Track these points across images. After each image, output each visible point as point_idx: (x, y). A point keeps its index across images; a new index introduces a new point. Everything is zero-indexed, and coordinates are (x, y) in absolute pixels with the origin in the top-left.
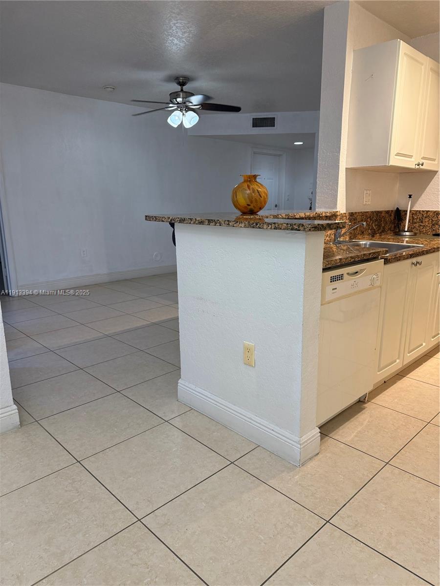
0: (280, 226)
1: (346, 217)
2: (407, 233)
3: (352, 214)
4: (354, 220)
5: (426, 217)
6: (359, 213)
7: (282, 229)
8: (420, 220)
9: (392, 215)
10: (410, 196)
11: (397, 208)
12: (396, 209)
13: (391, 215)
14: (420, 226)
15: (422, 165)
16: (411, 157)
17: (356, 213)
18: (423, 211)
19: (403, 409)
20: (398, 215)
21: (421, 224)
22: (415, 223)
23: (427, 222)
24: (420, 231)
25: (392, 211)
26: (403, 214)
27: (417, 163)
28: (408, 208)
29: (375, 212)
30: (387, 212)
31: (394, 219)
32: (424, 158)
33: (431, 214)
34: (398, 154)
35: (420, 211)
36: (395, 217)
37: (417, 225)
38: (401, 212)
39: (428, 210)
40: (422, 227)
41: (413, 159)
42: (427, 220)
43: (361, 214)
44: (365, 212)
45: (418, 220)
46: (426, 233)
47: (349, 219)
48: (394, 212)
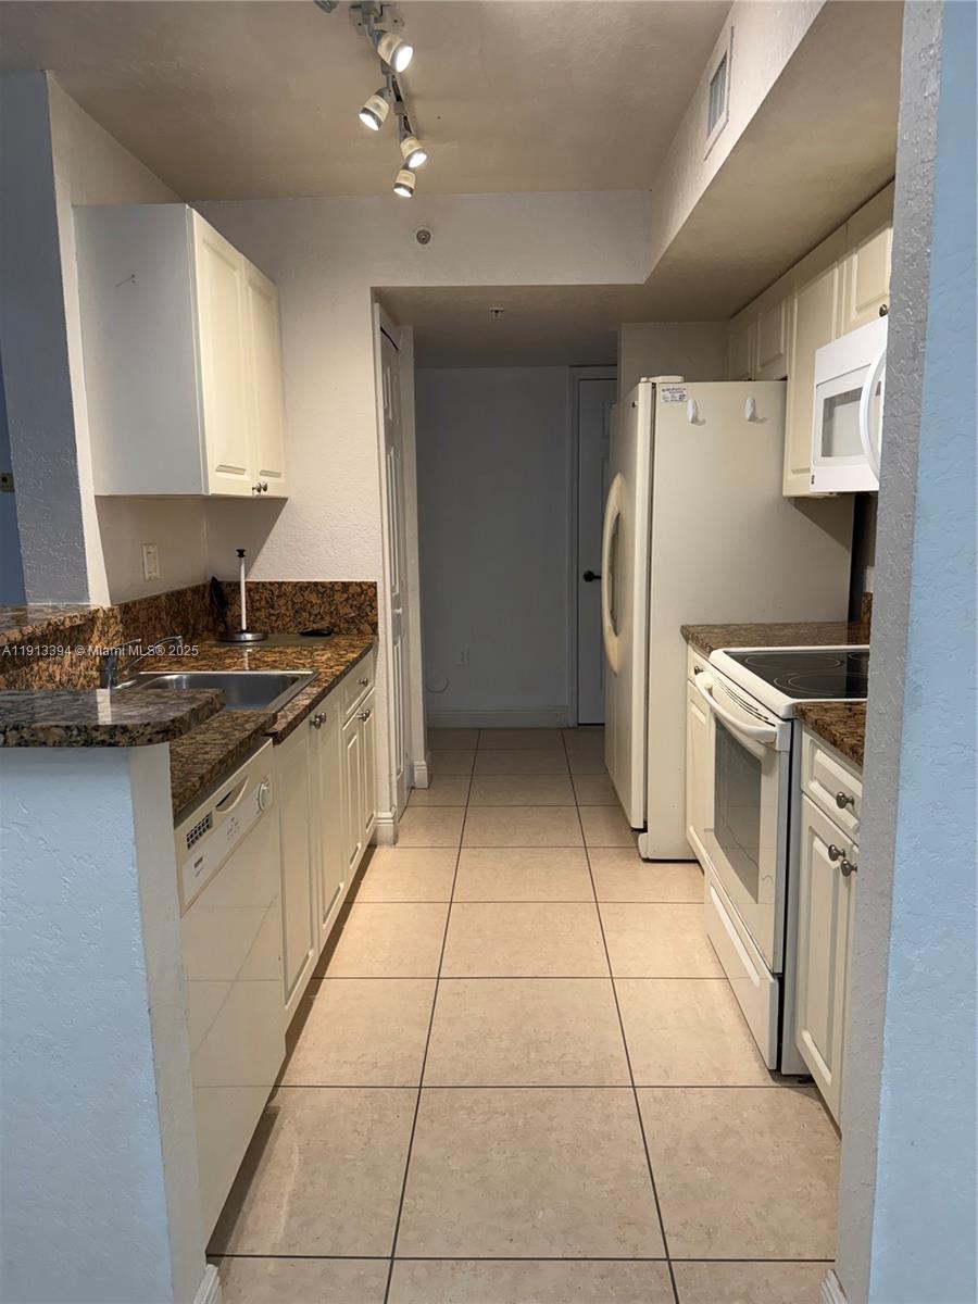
0: (41, 735)
1: (116, 618)
2: (249, 636)
3: (126, 609)
4: (134, 621)
5: (278, 597)
6: (140, 602)
7: (51, 741)
8: (268, 602)
9: (206, 595)
10: (241, 553)
11: (214, 579)
12: (210, 579)
13: (203, 597)
14: (270, 615)
15: (265, 489)
16: (240, 471)
17: (134, 603)
18: (270, 583)
19: (355, 1073)
20: (219, 594)
21: (272, 612)
22: (258, 610)
23: (282, 607)
24: (271, 627)
25: (204, 586)
26: (227, 590)
27: (256, 485)
28: (240, 578)
29: (173, 594)
30: (195, 590)
31: (210, 605)
32: (264, 473)
33: (289, 589)
34: (222, 468)
35: (263, 584)
36: (212, 599)
37: (263, 613)
38: (223, 587)
39: (281, 580)
40: (274, 618)
41: (245, 477)
42: (282, 602)
43: (145, 605)
44: (151, 598)
45: (263, 603)
46: (285, 630)
47: (121, 622)
48: (208, 587)
